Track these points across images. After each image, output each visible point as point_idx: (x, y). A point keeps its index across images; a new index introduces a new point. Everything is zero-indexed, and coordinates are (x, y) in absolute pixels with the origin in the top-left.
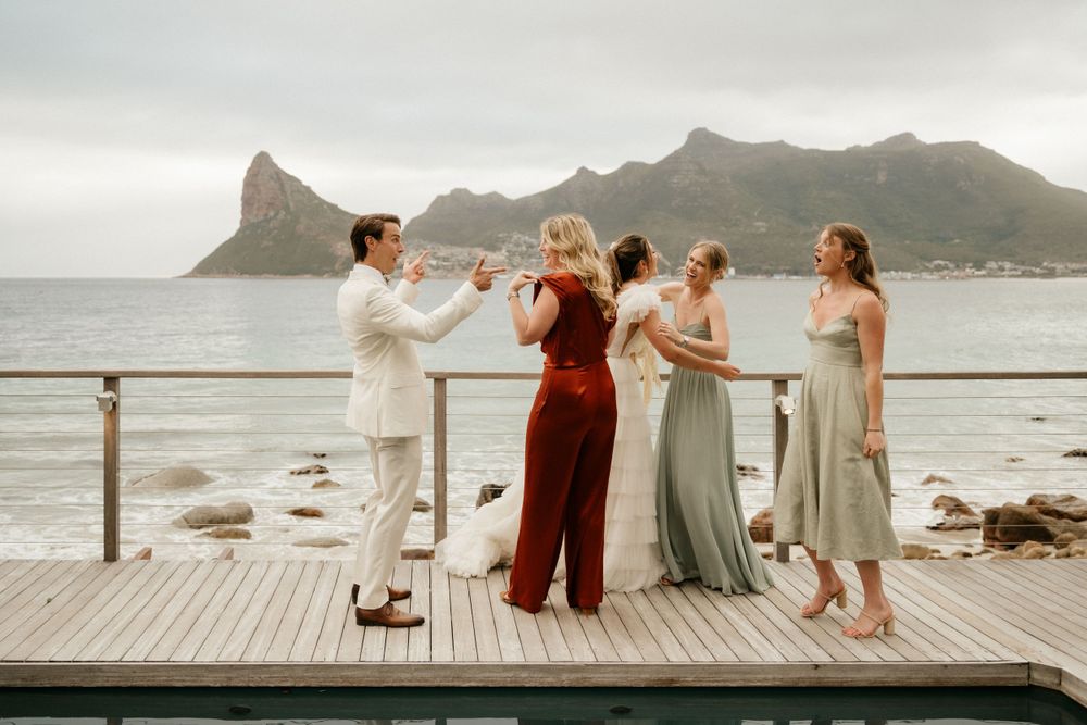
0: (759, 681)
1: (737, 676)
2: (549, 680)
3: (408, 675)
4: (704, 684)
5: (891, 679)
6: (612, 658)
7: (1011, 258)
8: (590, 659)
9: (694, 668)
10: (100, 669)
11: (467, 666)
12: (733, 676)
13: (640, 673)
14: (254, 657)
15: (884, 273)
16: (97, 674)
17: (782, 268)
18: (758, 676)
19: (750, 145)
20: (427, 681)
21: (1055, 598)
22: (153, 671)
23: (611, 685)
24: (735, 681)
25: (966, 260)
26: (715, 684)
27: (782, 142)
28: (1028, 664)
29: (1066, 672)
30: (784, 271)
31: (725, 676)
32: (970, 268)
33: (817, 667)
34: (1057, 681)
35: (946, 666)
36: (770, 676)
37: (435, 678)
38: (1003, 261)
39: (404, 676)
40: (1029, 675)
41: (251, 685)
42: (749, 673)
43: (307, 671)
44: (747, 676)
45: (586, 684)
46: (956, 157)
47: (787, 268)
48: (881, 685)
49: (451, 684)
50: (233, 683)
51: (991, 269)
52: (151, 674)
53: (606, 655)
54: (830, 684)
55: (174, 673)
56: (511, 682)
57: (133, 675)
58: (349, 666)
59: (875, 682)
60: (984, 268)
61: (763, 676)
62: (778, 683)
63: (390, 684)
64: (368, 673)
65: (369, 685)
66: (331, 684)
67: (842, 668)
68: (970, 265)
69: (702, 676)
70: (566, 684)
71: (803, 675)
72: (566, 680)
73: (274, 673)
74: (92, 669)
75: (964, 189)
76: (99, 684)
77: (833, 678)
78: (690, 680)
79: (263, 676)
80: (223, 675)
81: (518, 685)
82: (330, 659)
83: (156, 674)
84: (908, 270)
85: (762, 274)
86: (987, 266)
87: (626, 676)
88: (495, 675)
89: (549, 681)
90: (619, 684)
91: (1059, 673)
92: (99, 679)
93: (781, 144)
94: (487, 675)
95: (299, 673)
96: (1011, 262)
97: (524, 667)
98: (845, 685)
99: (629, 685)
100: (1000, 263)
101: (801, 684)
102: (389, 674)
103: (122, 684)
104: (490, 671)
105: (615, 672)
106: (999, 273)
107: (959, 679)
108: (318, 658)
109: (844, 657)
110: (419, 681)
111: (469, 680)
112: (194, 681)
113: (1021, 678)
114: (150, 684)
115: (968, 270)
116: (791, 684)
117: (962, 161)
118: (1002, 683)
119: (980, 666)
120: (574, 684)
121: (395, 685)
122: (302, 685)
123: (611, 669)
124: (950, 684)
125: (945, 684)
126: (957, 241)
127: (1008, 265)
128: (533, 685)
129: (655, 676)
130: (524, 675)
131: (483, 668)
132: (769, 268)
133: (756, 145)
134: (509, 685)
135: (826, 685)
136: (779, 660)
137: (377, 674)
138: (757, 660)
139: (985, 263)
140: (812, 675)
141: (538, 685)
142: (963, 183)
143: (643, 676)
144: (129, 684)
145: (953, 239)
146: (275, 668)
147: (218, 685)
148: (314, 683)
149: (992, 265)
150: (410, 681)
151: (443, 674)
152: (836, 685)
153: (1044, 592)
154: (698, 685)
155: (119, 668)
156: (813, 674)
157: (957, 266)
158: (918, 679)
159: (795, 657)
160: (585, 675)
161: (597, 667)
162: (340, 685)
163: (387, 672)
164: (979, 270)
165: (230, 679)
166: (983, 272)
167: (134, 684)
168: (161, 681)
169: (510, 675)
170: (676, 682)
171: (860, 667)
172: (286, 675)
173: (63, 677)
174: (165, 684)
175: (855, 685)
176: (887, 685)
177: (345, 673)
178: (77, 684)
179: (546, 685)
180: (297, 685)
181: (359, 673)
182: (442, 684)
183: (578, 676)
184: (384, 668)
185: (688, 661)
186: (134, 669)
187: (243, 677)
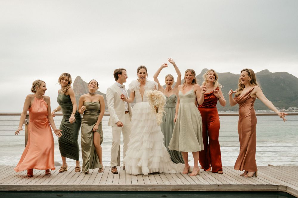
0: (202, 190)
2: (144, 189)
3: (106, 188)
4: (187, 190)
5: (239, 189)
6: (162, 183)
7: (295, 106)
8: (156, 184)
9: (184, 186)
10: (22, 186)
11: (122, 185)
12: (195, 188)
13: (170, 187)
14: (64, 183)
15: (258, 110)
16: (21, 187)
17: (228, 109)
18: (202, 188)
19: (220, 73)
20: (111, 189)
21: (289, 173)
23: (162, 190)
24: (196, 189)
25: (283, 107)
26: (190, 190)
27: (229, 72)
28: (278, 185)
29: (288, 187)
30: (229, 110)
31: (193, 188)
32: (284, 109)
33: (219, 186)
34: (285, 189)
35: (255, 186)
36: (205, 188)
37: (113, 189)
38: (294, 107)
39: (104, 188)
40: (278, 188)
41: (63, 190)
42: (199, 187)
43: (78, 186)
44: (199, 188)
45: (155, 190)
46: (280, 77)
47: (230, 109)
48: (236, 191)
49: (117, 190)
50: (58, 190)
51: (290, 109)
52: (36, 187)
53: (160, 183)
54: (222, 191)
55: (42, 187)
58: (89, 185)
60: (288, 109)
61: (204, 188)
62: (208, 190)
63: (101, 190)
64: (95, 187)
65: (95, 190)
66: (85, 190)
67: (225, 186)
68: (284, 108)
69: (187, 188)
70: (149, 190)
71: (215, 188)
72: (149, 189)
73: (69, 187)
74: (19, 186)
75: (283, 86)
76: (21, 190)
77: (223, 189)
78: (183, 189)
79: (66, 188)
80: (55, 188)
81: (136, 190)
82: (85, 183)
84: (265, 110)
85: (223, 111)
86: (289, 108)
87: (165, 188)
88: (129, 188)
90: (164, 190)
91: (286, 187)
93: (229, 73)
94: (127, 188)
95: (76, 187)
96: (296, 107)
97: (137, 186)
98: (226, 191)
99: (166, 190)
100: (293, 108)
101: (214, 191)
102: (101, 187)
103: (28, 190)
104: (128, 187)
105: (163, 187)
106: (292, 110)
107: (258, 189)
108: (81, 183)
109: (226, 183)
110: (109, 189)
111: (123, 189)
112: (47, 189)
113: (276, 189)
114: (35, 190)
115: (283, 109)
116: (211, 190)
117: (282, 78)
118: (270, 191)
119: (264, 186)
120: (151, 190)
121: (102, 190)
122: (77, 190)
123: (161, 186)
124: (256, 191)
125: (254, 191)
126: (280, 101)
127: (295, 108)
128: (140, 190)
129: (173, 188)
130: (138, 188)
131: (126, 186)
132: (225, 109)
133: (221, 73)
134: (133, 190)
135: (221, 191)
136: (208, 184)
137: (97, 187)
138: (202, 184)
139: (288, 107)
141: (142, 190)
142: (282, 84)
143: (170, 188)
144: (30, 190)
145: (279, 101)
146: (69, 186)
147: (54, 190)
148: (80, 190)
149: (290, 108)
150: (106, 189)
151: (115, 187)
152: (224, 191)
153: (286, 172)
154: (186, 190)
155: (27, 185)
156: (218, 188)
157: (280, 108)
158: (247, 189)
159: (212, 183)
160: (154, 188)
161: (158, 186)
162: (87, 190)
164: (287, 110)
165: (57, 189)
166: (288, 110)
167: (31, 190)
168: (38, 189)
169: (134, 188)
170: (179, 190)
171: (231, 186)
172: (72, 187)
173: (11, 188)
174: (39, 190)
175: (229, 191)
176: (238, 191)
177: (88, 187)
178: (16, 190)
179: (143, 190)
180: (75, 190)
181: (92, 187)
182: (115, 190)
183: (152, 188)
184: (99, 186)
185: (183, 184)
186: (31, 186)
187: (61, 188)
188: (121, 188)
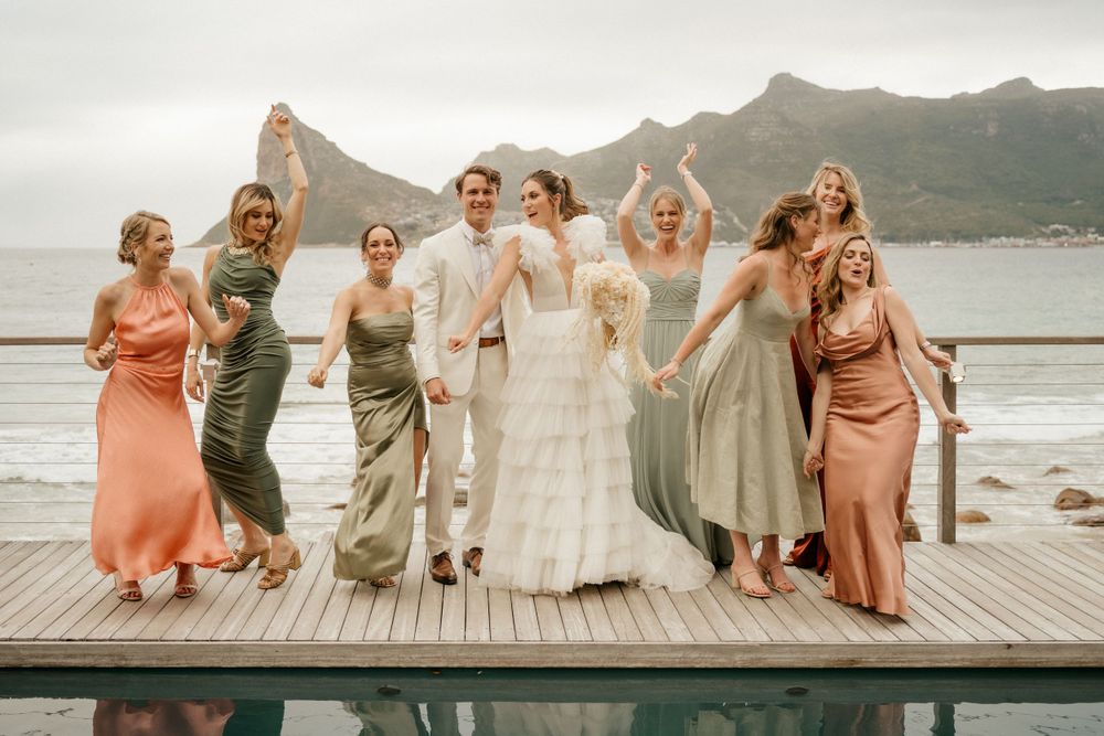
0: (947, 661)
1: (923, 657)
2: (720, 660)
3: (570, 656)
4: (888, 665)
5: (1089, 660)
6: (788, 638)
8: (765, 639)
9: (876, 647)
10: (240, 648)
11: (633, 645)
12: (918, 656)
13: (819, 652)
14: (403, 636)
16: (238, 653)
18: (946, 656)
20: (588, 662)
22: (297, 651)
23: (788, 666)
24: (921, 661)
26: (899, 665)
31: (910, 657)
33: (1009, 646)
36: (958, 657)
37: (598, 659)
39: (565, 656)
41: (402, 665)
42: (936, 653)
43: (461, 650)
44: (935, 657)
45: (761, 665)
48: (1077, 665)
49: (615, 665)
50: (383, 664)
52: (295, 654)
53: (779, 635)
54: (1024, 665)
55: (318, 653)
56: (680, 663)
57: (278, 654)
58: (505, 646)
59: (1071, 663)
61: (952, 656)
62: (967, 664)
63: (549, 665)
64: (527, 653)
65: (527, 666)
66: (488, 665)
67: (1035, 647)
69: (886, 656)
70: (739, 665)
71: (994, 655)
72: (739, 661)
73: (426, 652)
74: (231, 648)
76: (240, 665)
77: (1026, 659)
78: (872, 661)
79: (414, 656)
80: (371, 655)
81: (687, 666)
82: (484, 638)
83: (300, 653)
87: (802, 656)
88: (660, 655)
89: (722, 661)
90: (797, 665)
92: (240, 659)
94: (654, 655)
95: (453, 652)
97: (695, 647)
98: (1039, 665)
99: (806, 665)
101: (991, 665)
102: (549, 655)
103: (264, 664)
104: (658, 652)
105: (792, 652)
108: (471, 638)
109: (1037, 637)
110: (581, 662)
111: (636, 660)
112: (341, 661)
114: (294, 664)
116: (981, 665)
120: (748, 665)
121: (556, 665)
122: (456, 665)
123: (787, 649)
128: (703, 665)
129: (834, 657)
130: (694, 655)
131: (650, 648)
134: (678, 666)
135: (1021, 665)
136: (969, 640)
137: (537, 654)
138: (944, 640)
140: (1004, 656)
141: (708, 665)
143: (822, 656)
144: (272, 664)
146: (426, 648)
147: (366, 665)
148: (469, 664)
150: (572, 662)
151: (607, 654)
152: (1029, 665)
154: (882, 665)
155: (261, 646)
156: (1005, 654)
159: (984, 636)
160: (759, 655)
161: (772, 647)
162: (497, 665)
163: (547, 651)
165: (379, 659)
167: (277, 664)
168: (306, 661)
169: (680, 655)
170: (858, 663)
171: (1057, 647)
172: (439, 655)
173: (201, 656)
174: (310, 664)
175: (1049, 665)
176: (1084, 665)
177: (501, 653)
178: (216, 665)
179: (717, 666)
180: (450, 666)
181: (514, 653)
182: (605, 665)
183: (753, 656)
184: (544, 649)
185: (871, 642)
186: (276, 648)
187: (393, 656)
188: (630, 655)
